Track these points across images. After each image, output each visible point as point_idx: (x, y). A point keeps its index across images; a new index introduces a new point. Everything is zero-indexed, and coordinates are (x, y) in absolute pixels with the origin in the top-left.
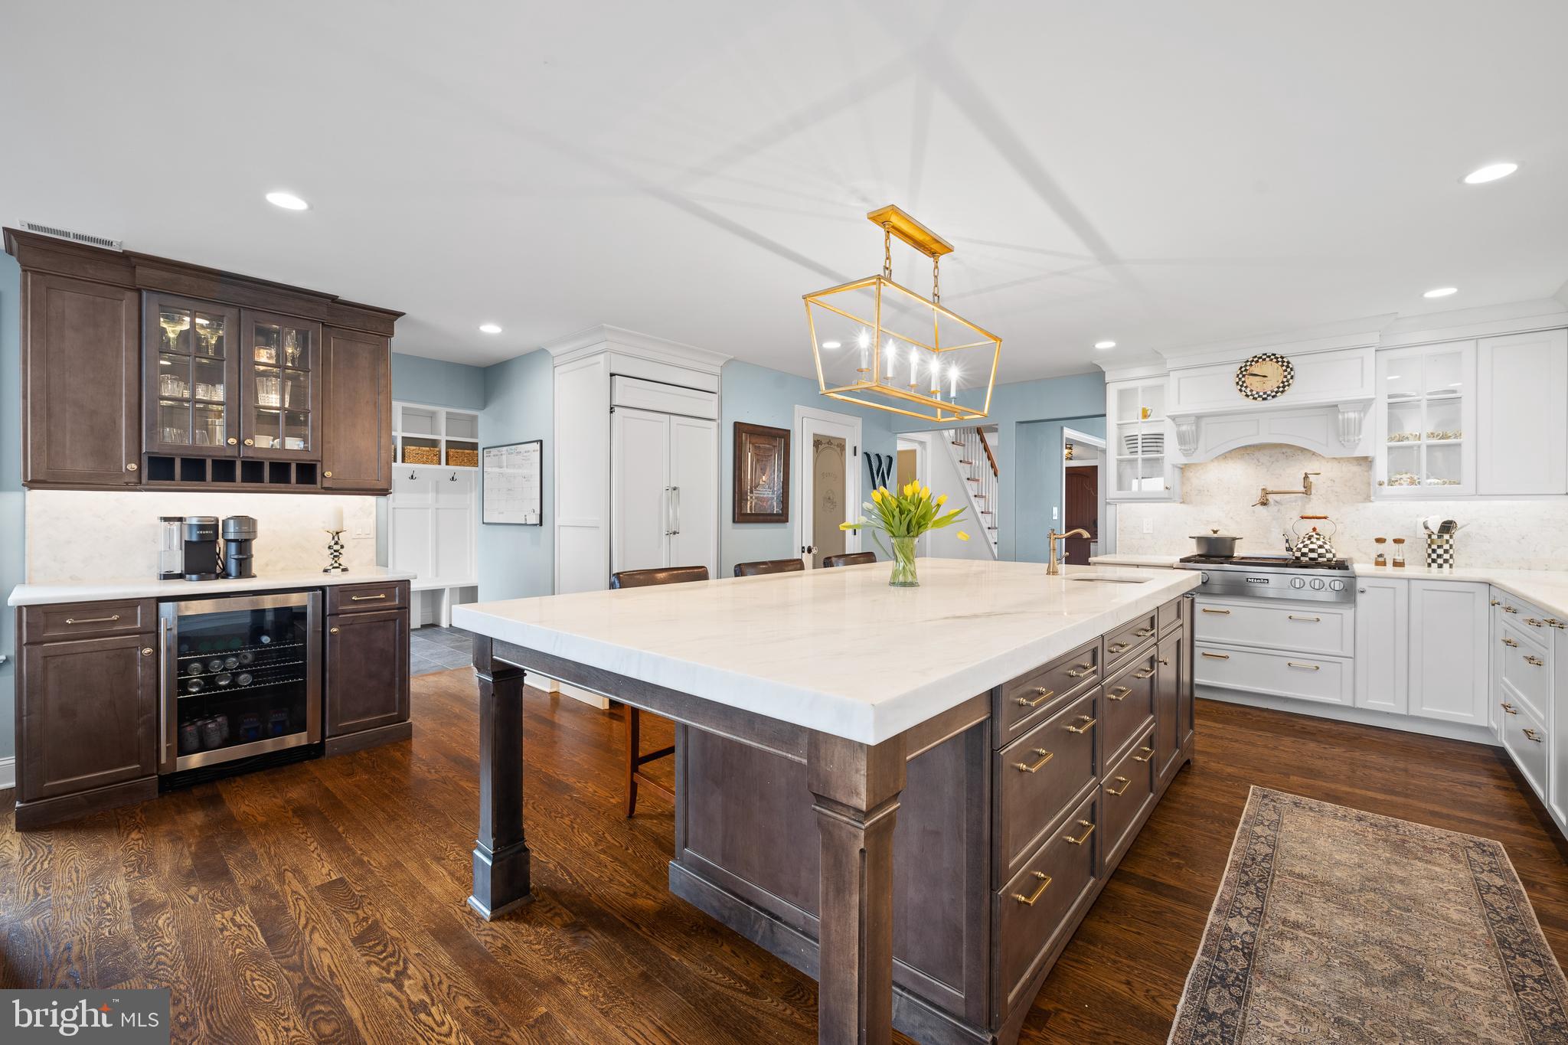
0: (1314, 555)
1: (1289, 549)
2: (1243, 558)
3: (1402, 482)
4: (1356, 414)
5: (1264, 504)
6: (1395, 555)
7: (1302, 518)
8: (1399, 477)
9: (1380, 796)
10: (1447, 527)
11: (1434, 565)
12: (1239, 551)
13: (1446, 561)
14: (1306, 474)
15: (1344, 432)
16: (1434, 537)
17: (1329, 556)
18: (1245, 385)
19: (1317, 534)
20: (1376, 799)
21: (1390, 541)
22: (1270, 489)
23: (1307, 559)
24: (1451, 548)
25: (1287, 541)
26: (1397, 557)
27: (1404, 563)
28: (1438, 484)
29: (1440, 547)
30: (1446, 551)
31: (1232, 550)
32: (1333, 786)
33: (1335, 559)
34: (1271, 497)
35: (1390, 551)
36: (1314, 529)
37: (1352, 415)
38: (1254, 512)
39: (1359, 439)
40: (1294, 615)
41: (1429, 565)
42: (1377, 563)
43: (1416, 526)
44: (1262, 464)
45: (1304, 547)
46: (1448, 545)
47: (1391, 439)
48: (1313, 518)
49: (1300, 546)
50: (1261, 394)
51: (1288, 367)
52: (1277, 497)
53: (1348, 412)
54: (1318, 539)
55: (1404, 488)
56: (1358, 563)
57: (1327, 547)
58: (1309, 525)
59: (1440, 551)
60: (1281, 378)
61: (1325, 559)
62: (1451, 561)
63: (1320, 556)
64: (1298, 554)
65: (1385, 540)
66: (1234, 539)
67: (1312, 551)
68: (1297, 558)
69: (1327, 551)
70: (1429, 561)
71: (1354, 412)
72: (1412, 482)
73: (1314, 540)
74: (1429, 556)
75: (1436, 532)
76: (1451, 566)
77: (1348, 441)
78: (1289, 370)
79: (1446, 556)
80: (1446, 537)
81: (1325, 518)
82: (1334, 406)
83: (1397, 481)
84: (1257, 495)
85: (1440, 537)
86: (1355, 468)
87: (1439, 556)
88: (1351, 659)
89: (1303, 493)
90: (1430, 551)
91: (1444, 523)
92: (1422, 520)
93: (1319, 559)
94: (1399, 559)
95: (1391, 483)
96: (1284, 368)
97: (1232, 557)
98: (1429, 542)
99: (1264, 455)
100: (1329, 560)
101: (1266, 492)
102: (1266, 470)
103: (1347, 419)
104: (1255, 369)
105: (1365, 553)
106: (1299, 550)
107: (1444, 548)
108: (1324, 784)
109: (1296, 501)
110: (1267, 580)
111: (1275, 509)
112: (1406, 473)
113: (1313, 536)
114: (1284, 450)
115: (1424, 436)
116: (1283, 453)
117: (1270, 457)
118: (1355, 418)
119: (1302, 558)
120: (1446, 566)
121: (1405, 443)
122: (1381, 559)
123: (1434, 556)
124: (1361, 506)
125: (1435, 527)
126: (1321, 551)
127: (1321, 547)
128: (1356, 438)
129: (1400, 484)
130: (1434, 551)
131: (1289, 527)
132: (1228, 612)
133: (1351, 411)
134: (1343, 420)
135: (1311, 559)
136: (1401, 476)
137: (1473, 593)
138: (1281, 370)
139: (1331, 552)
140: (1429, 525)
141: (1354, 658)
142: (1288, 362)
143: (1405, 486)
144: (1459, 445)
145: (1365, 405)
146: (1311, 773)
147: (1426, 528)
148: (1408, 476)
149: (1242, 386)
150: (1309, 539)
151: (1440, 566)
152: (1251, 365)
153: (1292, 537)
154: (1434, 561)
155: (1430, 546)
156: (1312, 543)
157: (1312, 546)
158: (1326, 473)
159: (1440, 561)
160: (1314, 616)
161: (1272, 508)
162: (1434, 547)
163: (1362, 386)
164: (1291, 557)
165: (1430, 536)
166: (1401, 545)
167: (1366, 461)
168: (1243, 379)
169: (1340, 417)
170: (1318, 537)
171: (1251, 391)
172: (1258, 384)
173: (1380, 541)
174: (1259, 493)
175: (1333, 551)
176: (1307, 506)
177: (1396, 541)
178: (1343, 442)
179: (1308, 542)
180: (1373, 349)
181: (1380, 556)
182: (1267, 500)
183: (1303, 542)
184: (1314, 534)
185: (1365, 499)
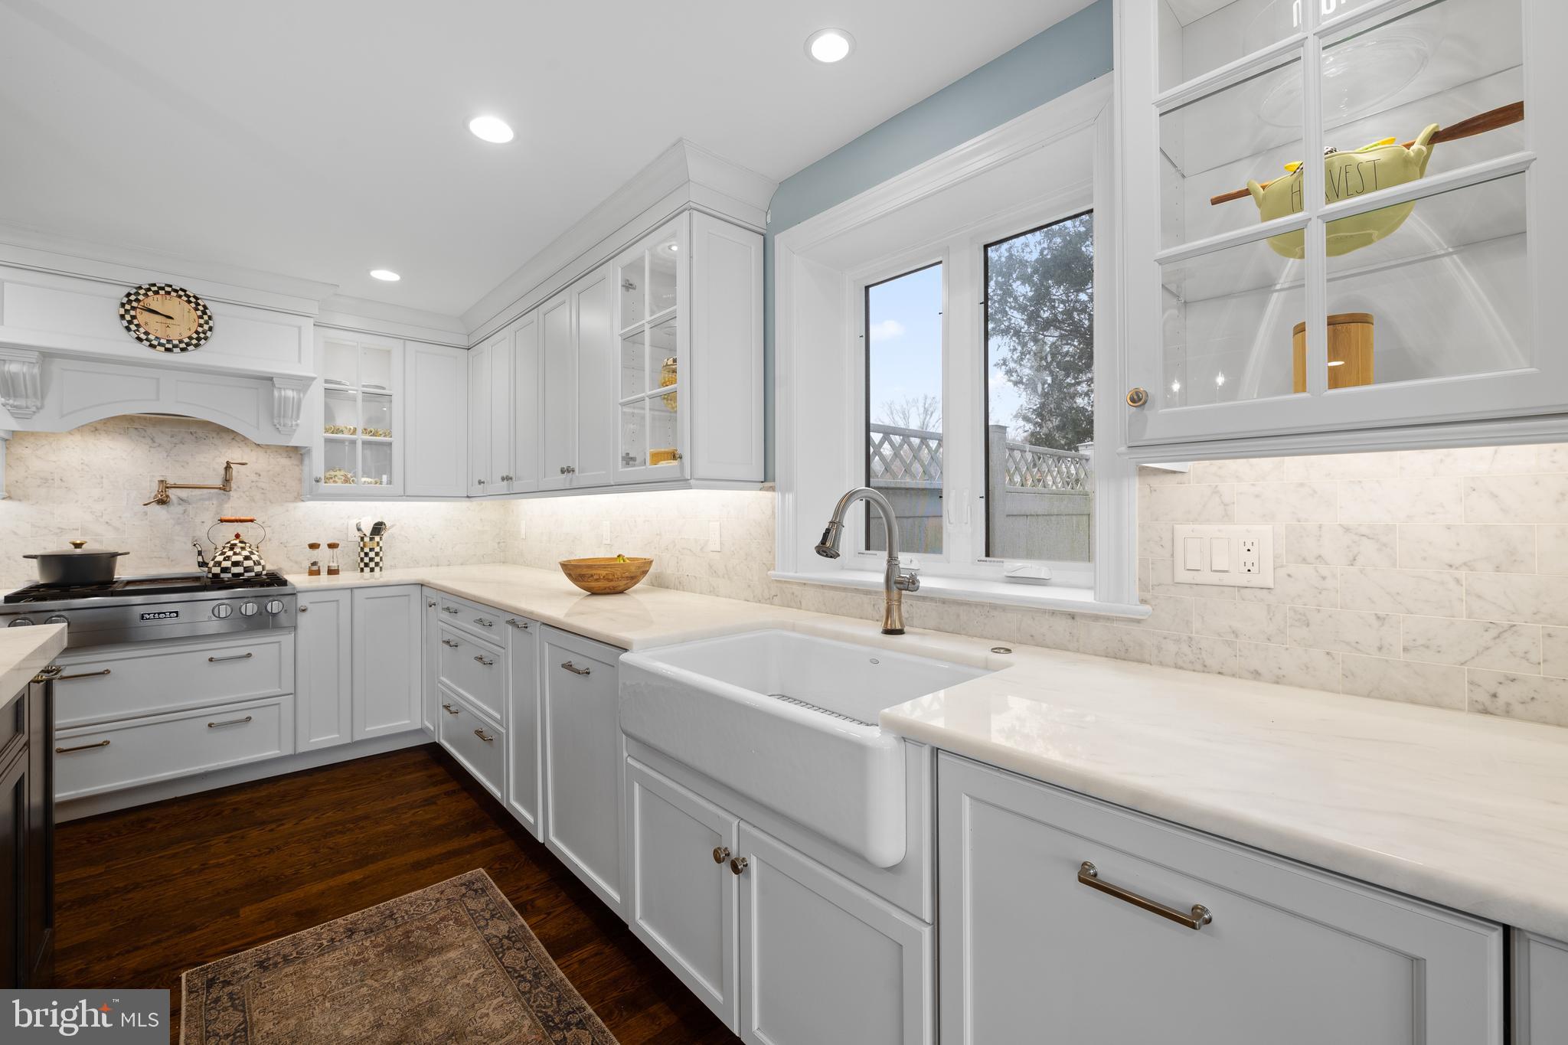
0: (236, 570)
1: (203, 564)
2: (129, 583)
3: (336, 479)
4: (295, 393)
5: (162, 502)
6: (329, 562)
7: (222, 521)
8: (333, 473)
9: (357, 875)
10: (378, 529)
11: (367, 570)
12: (123, 572)
13: (377, 564)
14: (228, 463)
15: (279, 413)
16: (367, 539)
17: (258, 569)
18: (135, 322)
19: (241, 542)
20: (355, 883)
21: (324, 547)
22: (171, 481)
23: (230, 575)
24: (381, 550)
25: (200, 553)
26: (331, 564)
27: (338, 570)
28: (371, 483)
29: (372, 550)
30: (377, 554)
31: (110, 570)
32: (299, 893)
33: (264, 572)
34: (172, 493)
35: (324, 557)
36: (237, 536)
37: (290, 393)
38: (146, 513)
39: (297, 425)
40: (216, 655)
41: (362, 570)
42: (312, 573)
43: (347, 528)
44: (160, 445)
45: (225, 560)
46: (379, 548)
47: (327, 431)
48: (237, 521)
49: (220, 558)
50: (163, 341)
51: (204, 313)
52: (183, 493)
53: (284, 389)
54: (243, 548)
55: (339, 486)
56: (289, 574)
57: (255, 557)
58: (228, 532)
59: (372, 554)
60: (194, 327)
61: (253, 574)
62: (381, 565)
63: (247, 569)
64: (217, 570)
65: (319, 545)
66: (114, 555)
67: (236, 564)
68: (216, 576)
69: (255, 564)
70: (362, 565)
71: (293, 390)
72: (346, 481)
73: (237, 550)
74: (362, 560)
75: (368, 534)
76: (381, 568)
77: (284, 426)
78: (206, 317)
79: (377, 559)
80: (377, 538)
81: (252, 521)
82: (269, 379)
83: (332, 478)
84: (152, 489)
85: (372, 539)
86: (284, 461)
87: (371, 560)
88: (291, 696)
89: (220, 488)
90: (362, 555)
91: (376, 524)
92: (356, 521)
93: (246, 574)
94: (334, 565)
95: (327, 479)
96: (199, 313)
97: (112, 582)
98: (362, 545)
99: (163, 432)
100: (258, 575)
101: (164, 485)
102: (165, 454)
103: (285, 397)
104: (154, 302)
105: (296, 562)
106: (218, 564)
107: (376, 550)
108: (289, 896)
109: (209, 499)
110: (177, 612)
111: (180, 509)
112: (340, 470)
113: (235, 545)
114: (192, 430)
115: (359, 431)
116: (191, 433)
117: (172, 436)
118: (293, 398)
119: (222, 575)
120: (377, 569)
121: (339, 436)
122: (315, 568)
123: (366, 560)
124: (291, 505)
125: (367, 530)
126: (247, 563)
127: (247, 558)
128: (294, 423)
129: (335, 482)
130: (366, 554)
131: (201, 533)
132: (108, 672)
133: (289, 389)
134: (280, 397)
135: (235, 575)
136: (335, 473)
137: (409, 595)
138: (194, 315)
139: (259, 564)
140: (363, 527)
141: (295, 694)
142: (205, 307)
143: (339, 484)
144: (390, 444)
145: (303, 383)
146: (265, 887)
147: (359, 530)
148: (342, 473)
149: (130, 322)
150: (231, 549)
151: (372, 570)
152: (146, 295)
153: (206, 545)
154: (366, 565)
155: (362, 549)
156: (235, 554)
157: (235, 558)
158: (251, 464)
159: (372, 565)
160: (244, 651)
161: (175, 509)
162: (367, 550)
163: (300, 361)
164: (205, 574)
165: (362, 539)
166: (335, 550)
167: (297, 453)
168: (133, 313)
169: (276, 393)
170: (243, 545)
171: (147, 333)
172: (158, 326)
173: (314, 546)
174: (155, 486)
175: (263, 562)
176: (226, 506)
177: (332, 546)
178: (278, 426)
179: (230, 553)
180: (312, 321)
181: (314, 564)
182: (167, 496)
183: (223, 553)
184: (237, 542)
185: (296, 498)
